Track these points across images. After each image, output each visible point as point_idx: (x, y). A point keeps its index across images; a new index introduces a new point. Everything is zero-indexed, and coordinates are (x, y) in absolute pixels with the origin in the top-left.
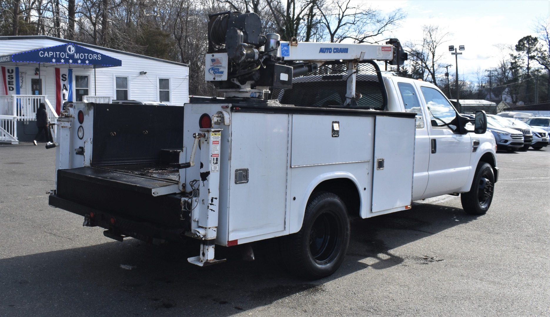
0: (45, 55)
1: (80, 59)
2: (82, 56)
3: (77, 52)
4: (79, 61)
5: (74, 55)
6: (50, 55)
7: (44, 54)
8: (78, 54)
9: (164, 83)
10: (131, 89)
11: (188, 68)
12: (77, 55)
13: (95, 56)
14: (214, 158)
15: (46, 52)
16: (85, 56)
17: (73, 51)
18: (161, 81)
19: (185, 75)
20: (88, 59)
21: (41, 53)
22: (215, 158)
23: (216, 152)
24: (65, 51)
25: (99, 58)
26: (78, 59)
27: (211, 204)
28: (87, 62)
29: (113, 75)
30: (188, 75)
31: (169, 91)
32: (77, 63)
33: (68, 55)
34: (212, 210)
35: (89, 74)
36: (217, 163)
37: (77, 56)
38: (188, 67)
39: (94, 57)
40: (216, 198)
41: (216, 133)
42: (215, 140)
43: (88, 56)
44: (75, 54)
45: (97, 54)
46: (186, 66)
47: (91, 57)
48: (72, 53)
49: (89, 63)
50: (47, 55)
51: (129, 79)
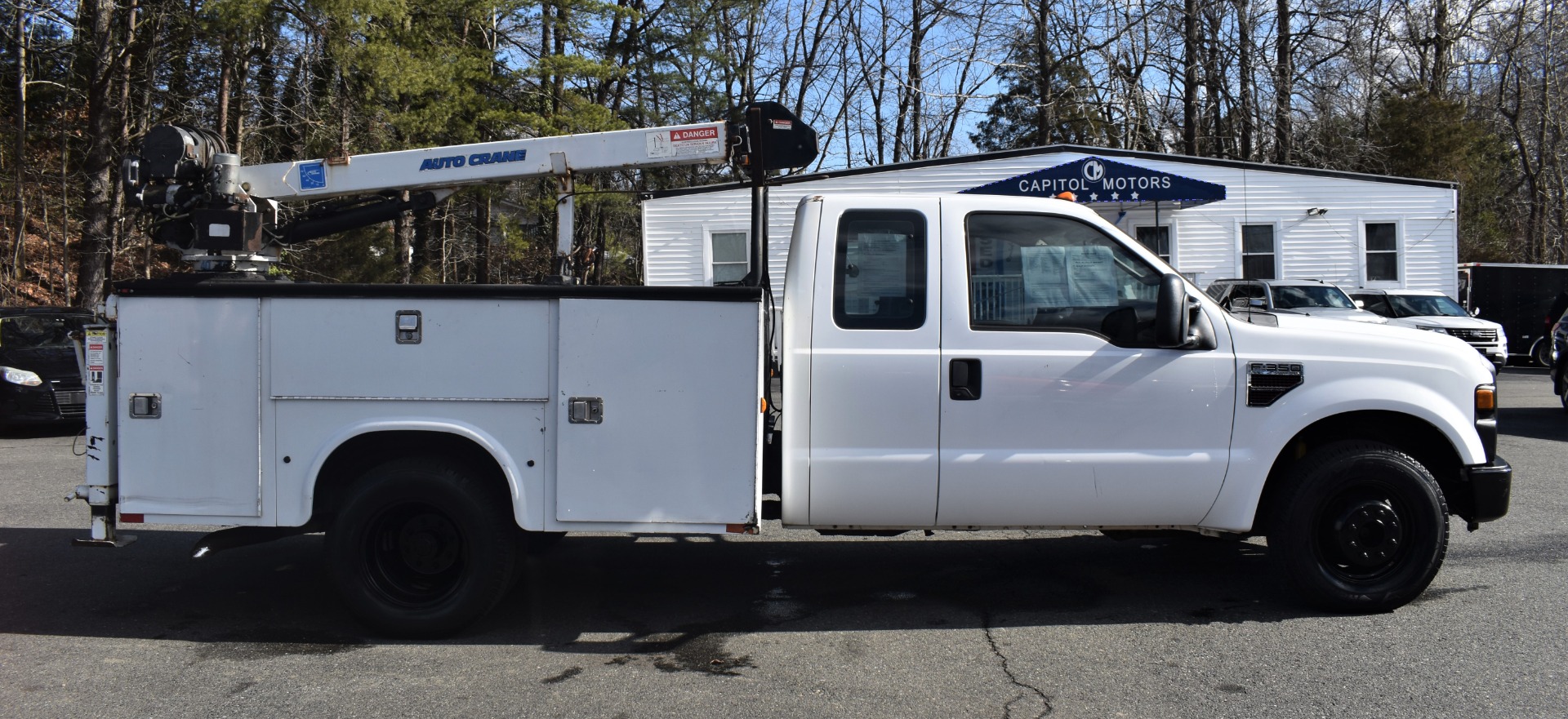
0: (1033, 187)
1: (1116, 190)
2: (1121, 183)
3: (1107, 176)
4: (1115, 196)
5: (1101, 182)
6: (1044, 186)
7: (1030, 185)
8: (1112, 180)
9: (1381, 236)
10: (1284, 253)
11: (1455, 191)
12: (1108, 182)
13: (1155, 180)
14: (93, 373)
15: (1035, 181)
16: (1129, 183)
17: (1098, 174)
18: (1371, 228)
19: (1446, 211)
20: (1137, 189)
21: (1024, 183)
22: (96, 372)
23: (97, 363)
24: (1080, 176)
25: (1166, 185)
26: (1111, 192)
27: (91, 447)
28: (1135, 195)
29: (1234, 222)
30: (1455, 208)
31: (1395, 254)
32: (1110, 199)
33: (1087, 184)
34: (93, 457)
35: (1170, 221)
36: (99, 381)
37: (1108, 185)
38: (1455, 188)
39: (1152, 183)
40: (101, 439)
41: (96, 331)
42: (94, 343)
43: (1136, 182)
44: (1105, 180)
45: (1161, 175)
46: (1448, 186)
47: (1143, 183)
48: (1095, 178)
49: (1140, 198)
50: (1037, 187)
51: (1279, 228)
